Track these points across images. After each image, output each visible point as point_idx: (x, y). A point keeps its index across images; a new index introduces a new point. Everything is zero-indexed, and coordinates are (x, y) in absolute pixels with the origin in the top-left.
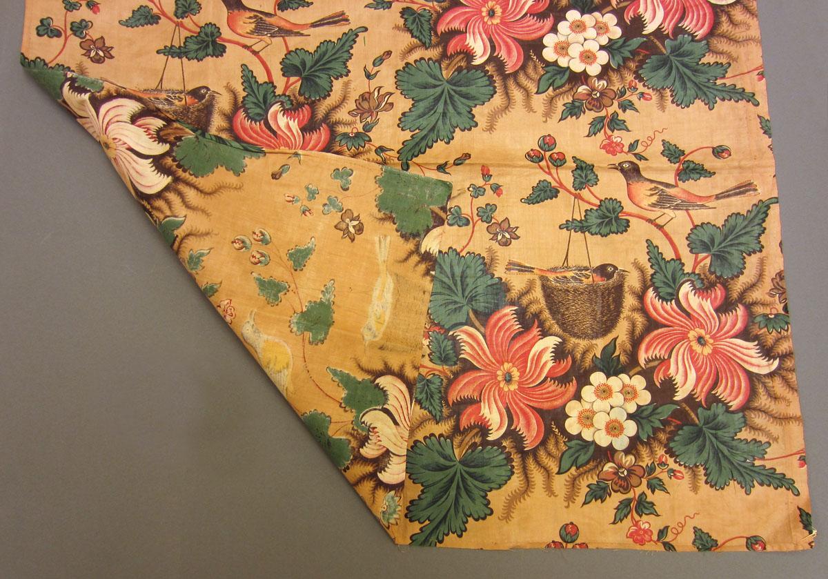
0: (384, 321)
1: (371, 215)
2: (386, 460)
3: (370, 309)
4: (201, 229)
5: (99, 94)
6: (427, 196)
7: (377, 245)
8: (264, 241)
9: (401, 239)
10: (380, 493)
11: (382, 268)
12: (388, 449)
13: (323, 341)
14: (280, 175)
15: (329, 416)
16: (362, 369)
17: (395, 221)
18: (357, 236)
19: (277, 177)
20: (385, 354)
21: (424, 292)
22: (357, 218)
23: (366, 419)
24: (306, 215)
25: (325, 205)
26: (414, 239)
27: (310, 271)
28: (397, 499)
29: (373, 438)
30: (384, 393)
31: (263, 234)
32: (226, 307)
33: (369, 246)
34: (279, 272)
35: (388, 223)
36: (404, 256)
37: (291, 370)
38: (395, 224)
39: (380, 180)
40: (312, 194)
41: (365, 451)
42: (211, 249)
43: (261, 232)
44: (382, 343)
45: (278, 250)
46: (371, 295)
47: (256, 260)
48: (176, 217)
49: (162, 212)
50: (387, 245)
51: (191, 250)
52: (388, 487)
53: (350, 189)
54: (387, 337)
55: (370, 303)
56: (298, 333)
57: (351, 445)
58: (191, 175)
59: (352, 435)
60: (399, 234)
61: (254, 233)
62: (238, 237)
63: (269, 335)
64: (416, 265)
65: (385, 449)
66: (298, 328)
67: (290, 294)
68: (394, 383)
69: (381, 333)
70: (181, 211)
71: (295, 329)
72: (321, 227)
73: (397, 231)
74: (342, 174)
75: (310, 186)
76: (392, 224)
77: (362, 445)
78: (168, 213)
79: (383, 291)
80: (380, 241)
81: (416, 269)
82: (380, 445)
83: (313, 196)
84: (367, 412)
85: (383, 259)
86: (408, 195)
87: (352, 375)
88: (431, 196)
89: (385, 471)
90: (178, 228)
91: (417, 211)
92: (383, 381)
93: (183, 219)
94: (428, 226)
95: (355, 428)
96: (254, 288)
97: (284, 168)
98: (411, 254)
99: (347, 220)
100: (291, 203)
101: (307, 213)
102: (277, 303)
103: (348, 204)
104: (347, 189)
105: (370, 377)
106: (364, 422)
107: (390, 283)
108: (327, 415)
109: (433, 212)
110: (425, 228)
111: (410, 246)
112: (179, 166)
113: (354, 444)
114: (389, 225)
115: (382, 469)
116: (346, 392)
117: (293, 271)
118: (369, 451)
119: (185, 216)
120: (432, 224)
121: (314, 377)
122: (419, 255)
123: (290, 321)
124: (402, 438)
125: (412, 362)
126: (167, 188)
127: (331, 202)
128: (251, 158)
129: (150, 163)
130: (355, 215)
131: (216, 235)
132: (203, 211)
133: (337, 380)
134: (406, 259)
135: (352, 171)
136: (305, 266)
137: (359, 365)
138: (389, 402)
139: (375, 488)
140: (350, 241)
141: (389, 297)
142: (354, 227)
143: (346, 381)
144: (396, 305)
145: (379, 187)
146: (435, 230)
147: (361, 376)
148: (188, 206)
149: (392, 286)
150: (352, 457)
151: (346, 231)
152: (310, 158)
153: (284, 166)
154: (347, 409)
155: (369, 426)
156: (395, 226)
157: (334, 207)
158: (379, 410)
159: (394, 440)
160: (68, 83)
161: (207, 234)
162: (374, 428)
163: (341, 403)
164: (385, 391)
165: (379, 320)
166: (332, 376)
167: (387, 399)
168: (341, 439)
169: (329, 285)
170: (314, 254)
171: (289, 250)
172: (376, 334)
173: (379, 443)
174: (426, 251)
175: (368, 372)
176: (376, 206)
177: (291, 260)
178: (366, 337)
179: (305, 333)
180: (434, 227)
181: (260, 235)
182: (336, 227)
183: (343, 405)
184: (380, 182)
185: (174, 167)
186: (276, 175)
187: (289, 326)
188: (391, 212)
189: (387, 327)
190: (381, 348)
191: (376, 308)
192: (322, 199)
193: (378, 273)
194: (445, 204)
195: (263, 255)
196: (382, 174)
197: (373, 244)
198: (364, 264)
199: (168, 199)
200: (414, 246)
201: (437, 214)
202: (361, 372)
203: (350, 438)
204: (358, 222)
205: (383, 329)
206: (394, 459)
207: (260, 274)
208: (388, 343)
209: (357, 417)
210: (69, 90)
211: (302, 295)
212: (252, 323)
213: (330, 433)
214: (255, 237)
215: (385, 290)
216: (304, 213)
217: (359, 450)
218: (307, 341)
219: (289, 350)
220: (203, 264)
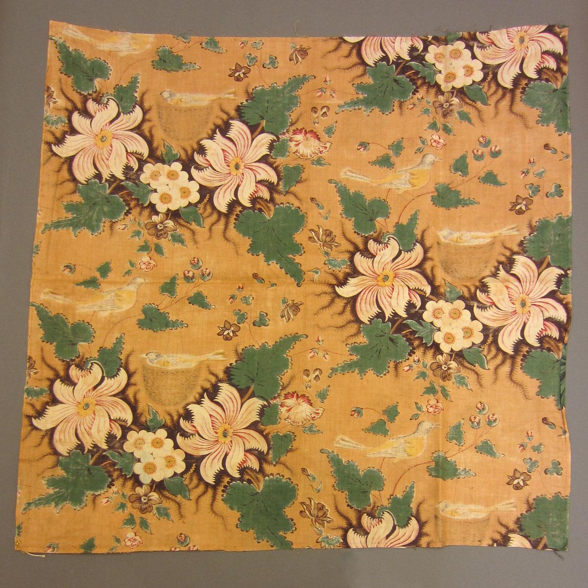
0: (454, 516)
1: (530, 494)
2: (362, 533)
3: (460, 505)
4: (483, 381)
5: (559, 294)
6: (554, 533)
7: (508, 502)
8: (490, 423)
9: (516, 518)
10: (340, 532)
11: (492, 508)
12: (369, 533)
13: (431, 475)
14: (546, 424)
15: (383, 489)
16: (419, 506)
17: (528, 512)
18: (512, 486)
19: (544, 422)
20: (433, 520)
21: (479, 541)
22: (525, 484)
23: (386, 514)
24: (520, 447)
25: (531, 459)
26: (518, 528)
27: (478, 458)
28: (338, 545)
29: (375, 521)
30: (406, 524)
31: (495, 421)
32: (439, 408)
33: (506, 496)
34: (470, 436)
35: (526, 507)
36: (504, 523)
37: (408, 458)
38: (526, 512)
39: (558, 496)
40: (537, 449)
41: (365, 517)
42: (471, 390)
43: (496, 419)
44: (440, 517)
45: (487, 433)
46: (470, 504)
47: (473, 420)
48: (487, 364)
49: (488, 353)
50: (510, 509)
51: (468, 378)
52: (345, 537)
53: (547, 475)
54: (445, 520)
55: (465, 504)
56: (433, 458)
57: (368, 507)
58: (521, 365)
59: (374, 507)
60: (520, 516)
61: (494, 415)
62: (486, 405)
63: (427, 439)
64: (499, 532)
65: (369, 531)
66: (436, 457)
67: (457, 447)
68: (415, 531)
69: (445, 515)
70: (492, 365)
71: (435, 455)
72: (513, 459)
73: (521, 515)
74: (557, 468)
75: (543, 446)
76: (526, 510)
77: (369, 515)
78: (488, 358)
79: (475, 511)
80: (511, 503)
81: (496, 532)
82: (371, 527)
83: (536, 450)
84: (391, 515)
85: (499, 507)
86: (551, 519)
87: (413, 500)
88: (554, 536)
89: (355, 533)
90: (480, 366)
91: (540, 527)
92: (414, 522)
93: (487, 368)
94: (529, 537)
95: (379, 508)
96: (454, 423)
97: (552, 425)
98: (506, 527)
99: (522, 477)
100: (527, 435)
101: (522, 448)
102: (448, 440)
103: (536, 476)
104: (546, 473)
105: (414, 512)
106: (383, 513)
107: (481, 516)
108: (384, 488)
109: (541, 539)
110: (528, 535)
111: (512, 526)
112: (524, 356)
113: (369, 509)
114: (524, 509)
115: (355, 531)
116: (401, 498)
117: (475, 446)
118: (366, 520)
119: (489, 369)
120: (532, 539)
121: (406, 474)
122: (506, 533)
123: (439, 451)
124: (379, 543)
125: (432, 541)
126: (504, 353)
127: (534, 464)
128: (555, 400)
129: (519, 339)
130: (527, 482)
131: (482, 391)
132: (496, 379)
133: (407, 490)
134: (501, 524)
135: (561, 475)
136: (481, 453)
137: (421, 503)
138: (400, 529)
139: (342, 528)
140: (507, 482)
141: (472, 516)
142: (518, 483)
143: (408, 496)
144: (467, 523)
145: (553, 496)
146: (528, 542)
147: (413, 506)
148: (496, 369)
149: (480, 517)
150: (360, 509)
151: (514, 478)
152: (564, 443)
153: (554, 425)
154: (390, 500)
155: (382, 518)
156: (525, 513)
157: (530, 466)
158: (394, 524)
159: (377, 537)
160: (563, 273)
161: (481, 385)
162: (381, 521)
163: (393, 495)
164: (408, 525)
165: (454, 512)
166: (409, 486)
167: (402, 527)
168: (370, 500)
169: (471, 473)
170: (492, 458)
171: (489, 440)
172: (445, 512)
173: (372, 527)
174: (511, 538)
175: (418, 511)
176: (537, 497)
177: (482, 443)
178: (441, 504)
179: (434, 462)
180: (530, 541)
181: (494, 419)
182: (516, 470)
183: (392, 497)
184: (557, 496)
185: (522, 353)
186: (546, 420)
187: (436, 451)
188: (535, 508)
189: (450, 518)
190: (436, 517)
191: (462, 508)
192: (535, 456)
193: (487, 506)
194: (549, 547)
195: (478, 423)
196: (563, 497)
197: (508, 498)
198: (492, 495)
199: (497, 356)
200: (512, 528)
201: (540, 542)
202: (417, 506)
203: (372, 506)
204: (523, 485)
205: (448, 516)
206: (363, 539)
207: (464, 424)
208: (440, 521)
209: (386, 508)
210: (558, 274)
211: (459, 455)
212: (432, 427)
213: (373, 492)
214: (491, 416)
215: (477, 513)
216: (522, 445)
217: (365, 513)
218: (428, 465)
219: (420, 454)
220: (461, 387)
